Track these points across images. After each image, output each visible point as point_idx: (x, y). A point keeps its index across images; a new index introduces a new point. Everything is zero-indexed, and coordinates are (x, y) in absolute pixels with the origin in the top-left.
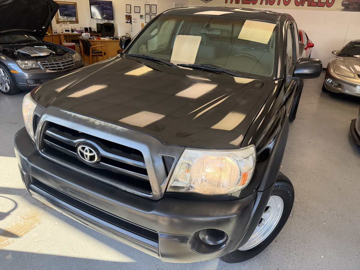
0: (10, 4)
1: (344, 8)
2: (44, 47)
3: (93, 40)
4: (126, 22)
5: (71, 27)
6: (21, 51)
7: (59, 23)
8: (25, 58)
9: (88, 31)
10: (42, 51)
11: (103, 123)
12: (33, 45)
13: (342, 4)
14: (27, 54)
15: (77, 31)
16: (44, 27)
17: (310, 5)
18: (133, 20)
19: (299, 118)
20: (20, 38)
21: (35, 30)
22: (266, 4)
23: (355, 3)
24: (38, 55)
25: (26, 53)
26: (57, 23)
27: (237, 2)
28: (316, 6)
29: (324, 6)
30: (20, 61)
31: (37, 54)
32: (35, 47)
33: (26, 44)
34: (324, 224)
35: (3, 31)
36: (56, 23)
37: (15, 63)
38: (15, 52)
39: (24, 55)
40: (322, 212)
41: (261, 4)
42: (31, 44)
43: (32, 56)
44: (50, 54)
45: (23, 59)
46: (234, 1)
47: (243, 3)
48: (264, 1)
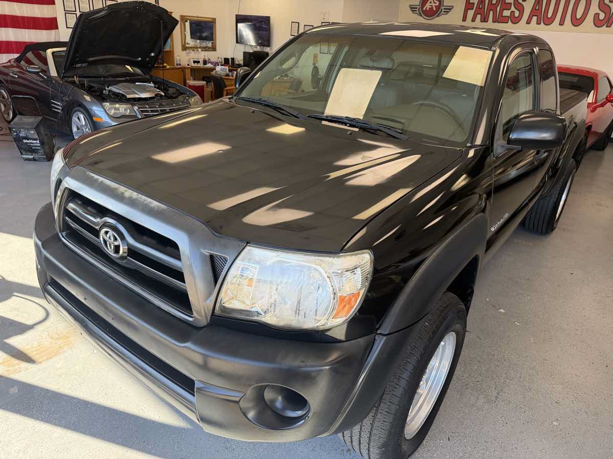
0: (102, 17)
2: (150, 84)
3: (231, 77)
5: (205, 56)
6: (114, 89)
7: (185, 50)
8: (116, 100)
9: (229, 64)
10: (144, 90)
11: (135, 195)
12: (134, 81)
14: (122, 94)
15: (212, 63)
16: (153, 54)
19: (564, 230)
20: (118, 69)
21: (140, 59)
22: (538, 23)
24: (137, 96)
25: (121, 92)
26: (183, 50)
27: (484, 20)
30: (108, 104)
31: (137, 94)
32: (137, 83)
33: (124, 79)
34: (555, 423)
35: (92, 57)
36: (181, 49)
37: (100, 106)
38: (105, 90)
39: (116, 95)
40: (556, 402)
41: (528, 22)
42: (131, 79)
43: (128, 96)
44: (156, 95)
45: (113, 101)
46: (479, 16)
47: (495, 22)
48: (535, 18)
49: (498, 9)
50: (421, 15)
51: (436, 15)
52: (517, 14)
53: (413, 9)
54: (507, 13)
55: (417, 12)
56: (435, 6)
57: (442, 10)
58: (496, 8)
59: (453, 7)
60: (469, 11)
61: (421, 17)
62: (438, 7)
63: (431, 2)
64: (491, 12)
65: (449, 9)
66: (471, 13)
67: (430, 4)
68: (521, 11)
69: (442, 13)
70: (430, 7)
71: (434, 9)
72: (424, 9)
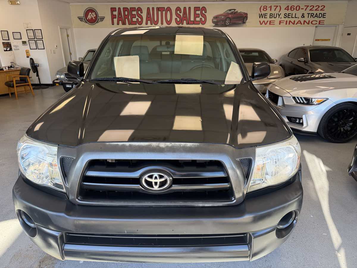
1: (214, 24)
4: (5, 51)
13: (212, 21)
17: (188, 23)
18: (13, 48)
22: (151, 24)
23: (222, 20)
27: (124, 24)
28: (193, 24)
29: (199, 24)
41: (146, 24)
46: (120, 22)
47: (130, 25)
48: (149, 22)
49: (130, 17)
50: (87, 23)
51: (96, 22)
52: (140, 20)
53: (80, 19)
54: (134, 20)
55: (84, 21)
56: (94, 17)
57: (98, 19)
58: (128, 17)
59: (104, 17)
60: (114, 19)
61: (87, 24)
62: (96, 17)
63: (90, 15)
64: (126, 19)
65: (102, 19)
66: (115, 20)
67: (91, 16)
68: (142, 18)
69: (99, 21)
70: (91, 17)
71: (94, 19)
72: (88, 19)
